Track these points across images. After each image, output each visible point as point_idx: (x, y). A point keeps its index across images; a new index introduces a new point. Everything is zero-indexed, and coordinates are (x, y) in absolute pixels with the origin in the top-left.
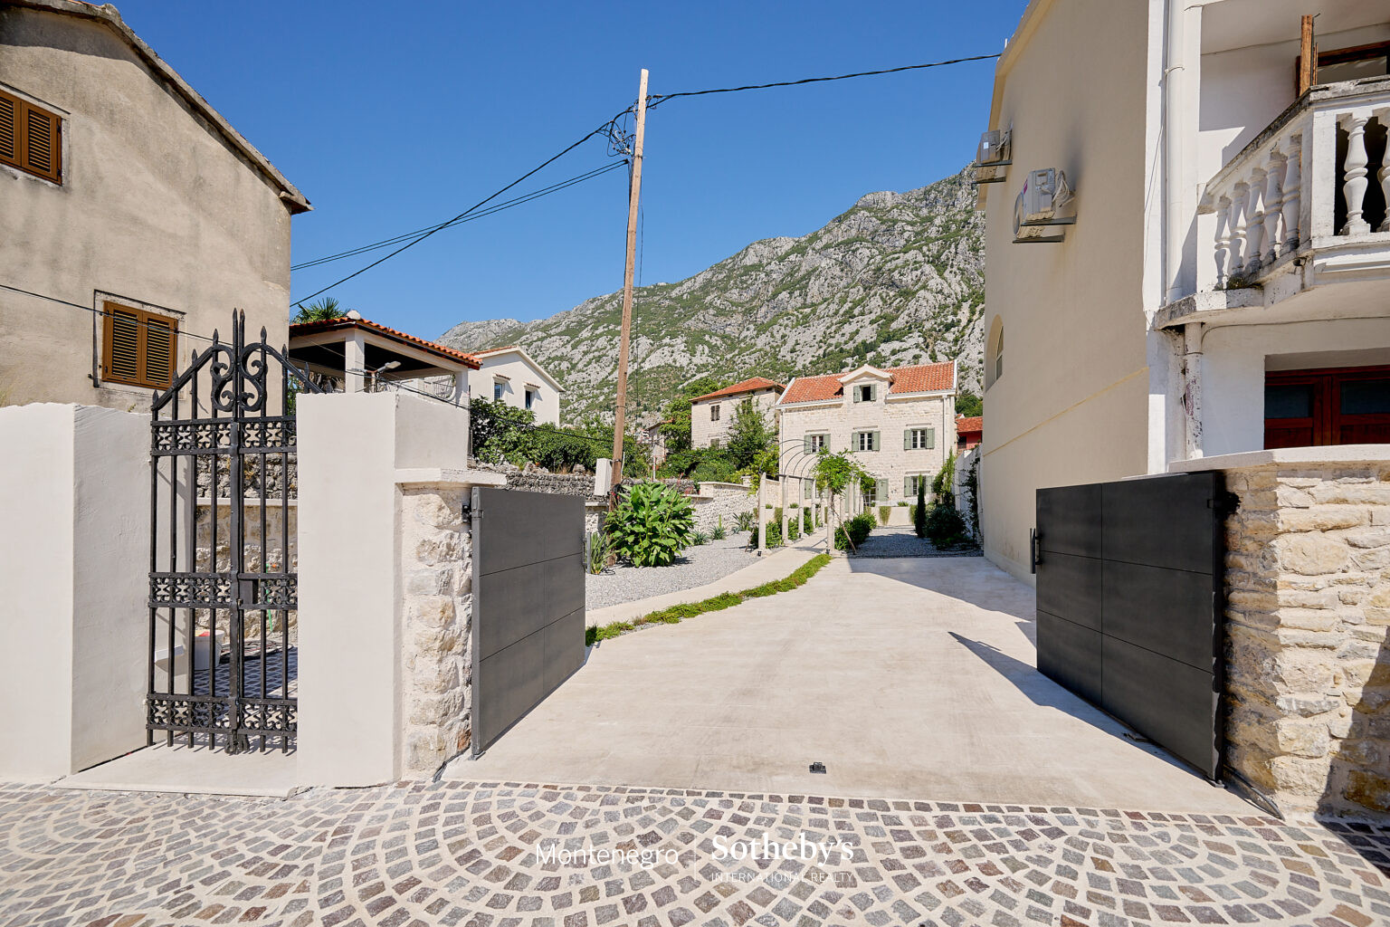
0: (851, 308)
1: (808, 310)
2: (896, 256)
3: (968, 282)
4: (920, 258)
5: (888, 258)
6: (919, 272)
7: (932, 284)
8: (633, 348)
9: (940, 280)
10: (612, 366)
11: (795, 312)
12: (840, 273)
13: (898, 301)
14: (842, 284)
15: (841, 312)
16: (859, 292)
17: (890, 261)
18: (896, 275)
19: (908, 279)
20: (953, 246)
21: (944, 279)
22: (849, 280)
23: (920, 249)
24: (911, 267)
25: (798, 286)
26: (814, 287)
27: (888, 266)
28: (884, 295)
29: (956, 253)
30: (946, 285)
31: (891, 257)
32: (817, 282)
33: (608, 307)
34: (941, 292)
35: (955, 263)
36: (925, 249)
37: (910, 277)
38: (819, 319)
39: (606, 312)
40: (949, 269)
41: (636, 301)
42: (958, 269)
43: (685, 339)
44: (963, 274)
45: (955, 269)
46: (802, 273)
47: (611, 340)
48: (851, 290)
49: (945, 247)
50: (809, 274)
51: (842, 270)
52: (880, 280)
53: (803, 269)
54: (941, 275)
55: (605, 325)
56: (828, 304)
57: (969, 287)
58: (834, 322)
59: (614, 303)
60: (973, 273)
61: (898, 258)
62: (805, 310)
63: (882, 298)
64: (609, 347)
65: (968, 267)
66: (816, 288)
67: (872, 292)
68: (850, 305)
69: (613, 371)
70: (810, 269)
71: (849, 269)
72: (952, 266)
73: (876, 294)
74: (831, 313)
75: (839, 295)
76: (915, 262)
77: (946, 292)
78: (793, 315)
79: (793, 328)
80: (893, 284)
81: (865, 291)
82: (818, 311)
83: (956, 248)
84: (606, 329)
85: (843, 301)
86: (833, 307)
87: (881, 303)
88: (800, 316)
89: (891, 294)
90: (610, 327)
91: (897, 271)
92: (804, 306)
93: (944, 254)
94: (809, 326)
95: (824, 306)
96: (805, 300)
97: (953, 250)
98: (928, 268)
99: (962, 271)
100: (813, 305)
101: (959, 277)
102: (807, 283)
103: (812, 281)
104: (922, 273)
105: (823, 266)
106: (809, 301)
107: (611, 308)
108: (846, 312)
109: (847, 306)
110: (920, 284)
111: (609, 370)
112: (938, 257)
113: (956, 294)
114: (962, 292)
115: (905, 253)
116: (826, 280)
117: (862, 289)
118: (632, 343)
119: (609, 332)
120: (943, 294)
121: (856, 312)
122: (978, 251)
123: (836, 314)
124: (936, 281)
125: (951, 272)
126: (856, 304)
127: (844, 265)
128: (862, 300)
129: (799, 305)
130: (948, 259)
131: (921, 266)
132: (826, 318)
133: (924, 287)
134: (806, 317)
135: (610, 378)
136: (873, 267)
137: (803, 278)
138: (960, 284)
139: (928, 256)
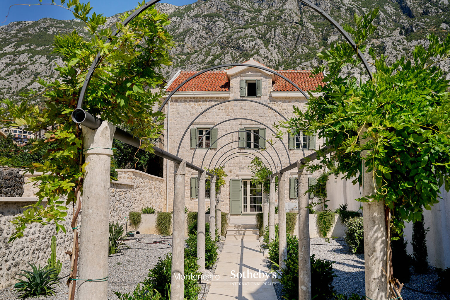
0: (212, 60)
1: (184, 57)
2: (240, 30)
3: (282, 53)
4: (254, 34)
5: (235, 31)
6: (254, 43)
7: (261, 51)
8: (50, 66)
9: (266, 50)
10: (31, 78)
11: (176, 57)
12: (205, 35)
13: (241, 59)
14: (207, 42)
15: (206, 61)
16: (216, 50)
17: (237, 32)
18: (241, 43)
19: (248, 46)
20: (273, 30)
21: (268, 49)
22: (211, 41)
23: (254, 28)
24: (249, 39)
25: (177, 39)
26: (189, 41)
27: (236, 36)
28: (233, 54)
29: (275, 35)
30: (269, 54)
31: (237, 30)
32: (191, 39)
33: (31, 31)
34: (266, 57)
35: (274, 41)
36: (257, 29)
37: (248, 45)
38: (192, 64)
39: (29, 34)
40: (271, 44)
41: (55, 30)
42: (276, 45)
44: (279, 48)
45: (274, 45)
46: (181, 30)
47: (32, 57)
48: (213, 48)
49: (268, 30)
50: (185, 32)
51: (207, 34)
52: (231, 44)
53: (181, 28)
54: (266, 47)
55: (27, 44)
56: (198, 55)
57: (283, 57)
58: (202, 67)
59: (36, 28)
60: (284, 49)
61: (241, 32)
62: (183, 57)
63: (232, 56)
64: (29, 63)
65: (281, 44)
66: (190, 43)
67: (226, 51)
68: (212, 57)
69: (32, 82)
70: (186, 29)
71: (211, 33)
72: (273, 42)
73: (228, 53)
74: (199, 61)
75: (205, 49)
76: (252, 36)
77: (270, 58)
78: (174, 59)
79: (174, 68)
80: (238, 48)
81: (221, 49)
82: (191, 58)
83: (275, 32)
84: (28, 48)
85: (207, 54)
86: (201, 57)
87: (231, 59)
88: (179, 60)
89: (238, 54)
90: (32, 47)
91: (241, 40)
92: (182, 53)
93: (268, 34)
94: (185, 68)
95: (195, 55)
96: (183, 50)
97: (273, 33)
98: (259, 41)
99: (279, 47)
100: (188, 54)
101: (276, 50)
102: (184, 38)
103: (187, 37)
104: (256, 43)
105: (195, 27)
106: (185, 50)
107: (34, 32)
108: (209, 62)
109: (210, 58)
110: (255, 51)
111: (29, 81)
112: (265, 35)
113: (275, 60)
114: (278, 59)
115: (246, 29)
116: (196, 38)
117: (219, 48)
118: (50, 62)
119: (30, 51)
120: (268, 59)
121: (216, 62)
122: (286, 36)
123: (203, 62)
124: (263, 51)
125: (272, 46)
126: (216, 57)
127: (208, 30)
128: (219, 55)
129: (178, 52)
130: (270, 38)
131: (255, 39)
132: (196, 64)
133: (257, 53)
134: (183, 61)
135: (29, 88)
136: (226, 34)
137: (181, 34)
138: (277, 55)
139: (259, 33)
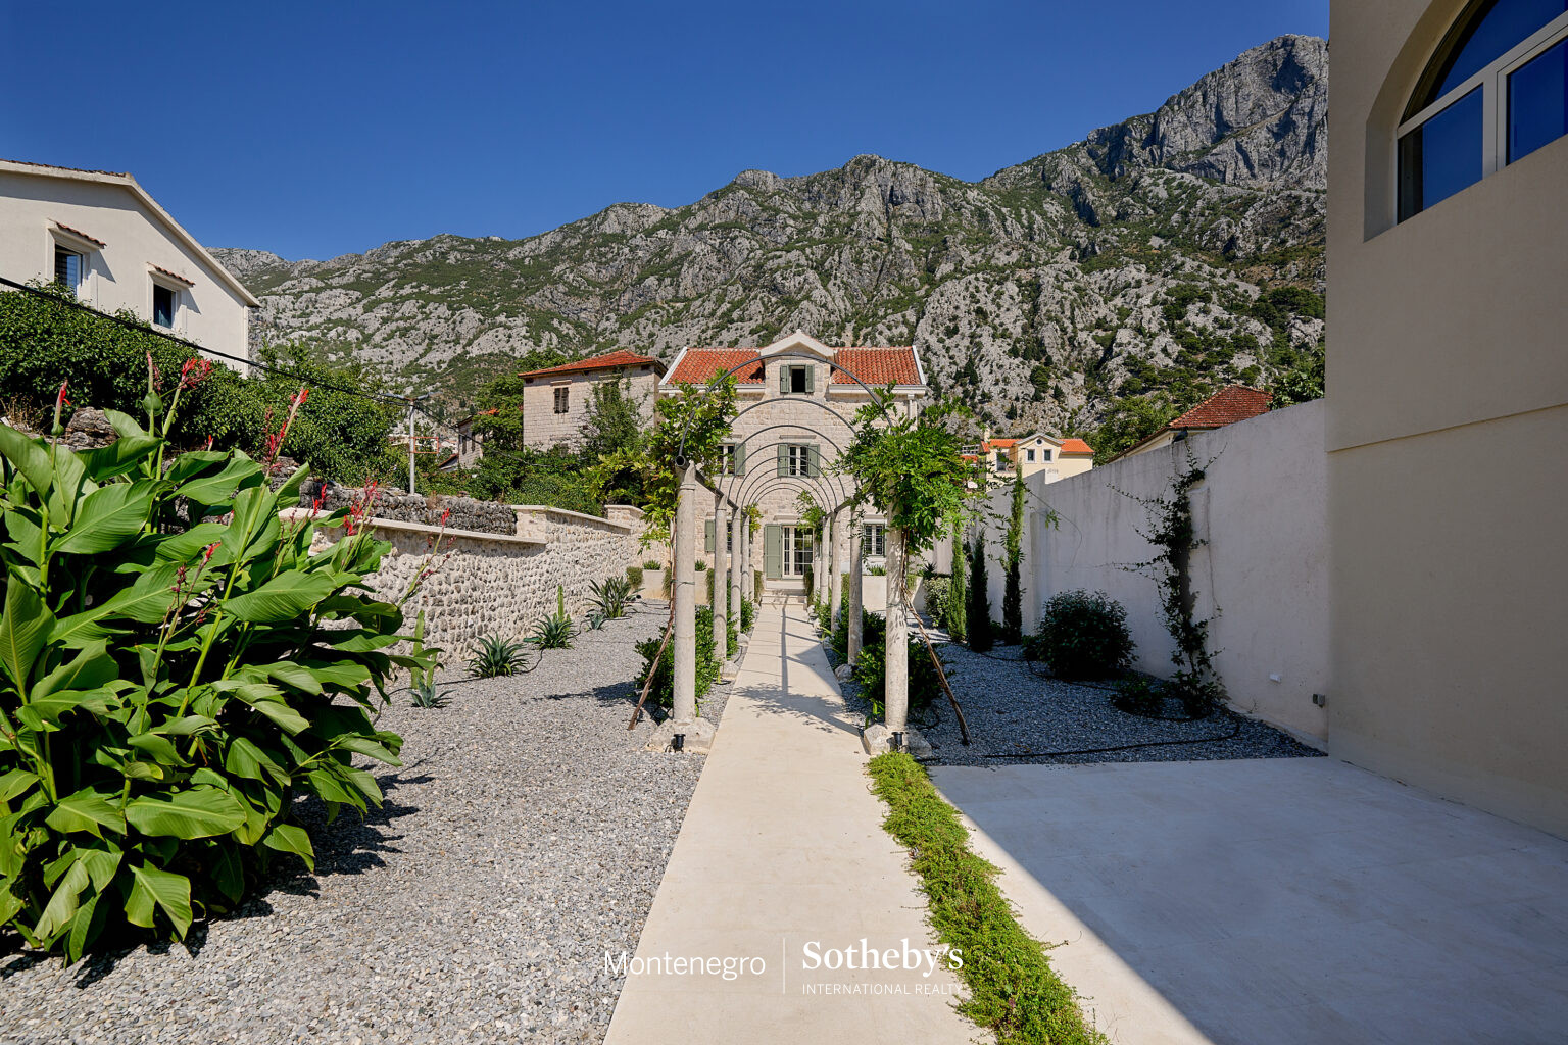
0: (729, 310)
1: (680, 305)
2: (778, 253)
3: (852, 298)
4: (803, 261)
5: (769, 255)
6: (802, 278)
7: (815, 294)
8: (454, 322)
9: (823, 292)
10: (424, 345)
11: (665, 306)
12: (717, 264)
13: (780, 309)
14: (720, 278)
15: (719, 313)
16: (736, 292)
17: (772, 259)
18: (779, 279)
19: (791, 284)
20: (836, 253)
21: (827, 290)
22: (727, 275)
23: (803, 250)
24: (794, 270)
25: (668, 272)
26: (688, 275)
27: (770, 264)
28: (765, 299)
29: (840, 263)
30: (829, 299)
31: (773, 253)
32: (691, 271)
33: (419, 258)
34: (824, 306)
35: (839, 274)
36: (808, 251)
37: (792, 283)
38: (693, 318)
39: (416, 265)
40: (833, 281)
41: (459, 257)
42: (842, 282)
43: (526, 320)
44: (846, 289)
45: (838, 281)
46: (673, 255)
47: (423, 307)
48: (729, 288)
49: (828, 253)
50: (681, 259)
51: (719, 261)
52: (761, 280)
53: (674, 250)
54: (825, 286)
55: (414, 283)
56: (704, 302)
57: (853, 305)
58: (711, 324)
59: (427, 253)
60: (856, 290)
61: (780, 257)
62: (678, 305)
63: (763, 303)
64: (419, 317)
65: (850, 280)
66: (689, 278)
67: (753, 294)
68: (729, 306)
69: (426, 352)
70: (683, 253)
71: (726, 260)
72: (836, 278)
73: (756, 297)
74: (707, 313)
75: (715, 291)
76: (798, 266)
77: (830, 306)
78: (663, 309)
79: (662, 326)
80: (774, 288)
81: (744, 291)
82: (692, 308)
83: (840, 257)
84: (416, 290)
85: (720, 300)
86: (710, 306)
87: (762, 310)
88: (671, 311)
89: (773, 300)
90: (422, 288)
91: (779, 273)
92: (676, 299)
93: (828, 261)
94: (682, 326)
95: (698, 303)
96: (677, 292)
97: (837, 259)
98: (811, 275)
99: (846, 285)
100: (686, 299)
101: (842, 292)
102: (680, 270)
103: (685, 268)
104: (805, 279)
105: (697, 250)
106: (681, 293)
107: (424, 260)
108: (724, 315)
109: (725, 307)
110: (803, 293)
111: (420, 349)
112: (822, 265)
113: (840, 311)
114: (846, 309)
115: (788, 252)
116: (701, 270)
117: (741, 288)
118: (453, 315)
119: (420, 295)
120: (827, 309)
121: (735, 315)
122: (861, 265)
123: (712, 314)
124: (818, 293)
125: (835, 284)
126: (735, 306)
127: (722, 254)
128: (741, 302)
129: (670, 297)
130: (832, 268)
131: (804, 271)
132: (701, 319)
133: (808, 297)
134: (678, 313)
135: (421, 362)
136: (753, 263)
137: (674, 263)
138: (844, 301)
139: (811, 260)
